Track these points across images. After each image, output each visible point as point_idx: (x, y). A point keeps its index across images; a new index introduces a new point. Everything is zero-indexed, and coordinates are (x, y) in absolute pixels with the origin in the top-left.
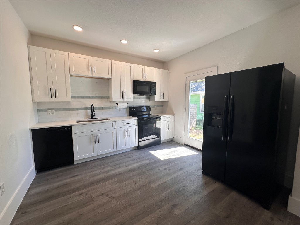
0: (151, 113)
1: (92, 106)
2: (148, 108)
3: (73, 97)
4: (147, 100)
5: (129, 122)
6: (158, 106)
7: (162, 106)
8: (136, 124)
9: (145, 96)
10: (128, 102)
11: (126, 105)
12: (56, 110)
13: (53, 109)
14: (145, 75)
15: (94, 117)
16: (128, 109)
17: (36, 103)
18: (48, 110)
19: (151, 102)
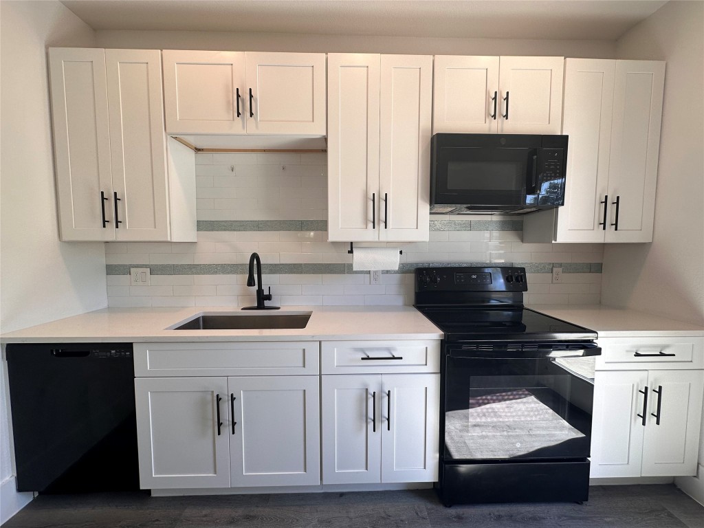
0: (529, 299)
1: (255, 256)
2: (516, 277)
3: (202, 226)
4: (510, 236)
5: (388, 349)
6: (569, 268)
7: (597, 268)
8: (433, 364)
9: (495, 217)
10: (402, 247)
11: (393, 260)
12: (155, 270)
13: (146, 266)
14: (499, 103)
15: (267, 303)
16: (411, 278)
17: (103, 245)
18: (132, 270)
19: (527, 247)
